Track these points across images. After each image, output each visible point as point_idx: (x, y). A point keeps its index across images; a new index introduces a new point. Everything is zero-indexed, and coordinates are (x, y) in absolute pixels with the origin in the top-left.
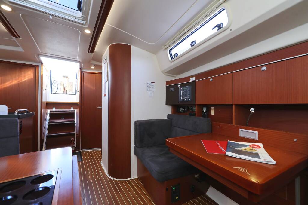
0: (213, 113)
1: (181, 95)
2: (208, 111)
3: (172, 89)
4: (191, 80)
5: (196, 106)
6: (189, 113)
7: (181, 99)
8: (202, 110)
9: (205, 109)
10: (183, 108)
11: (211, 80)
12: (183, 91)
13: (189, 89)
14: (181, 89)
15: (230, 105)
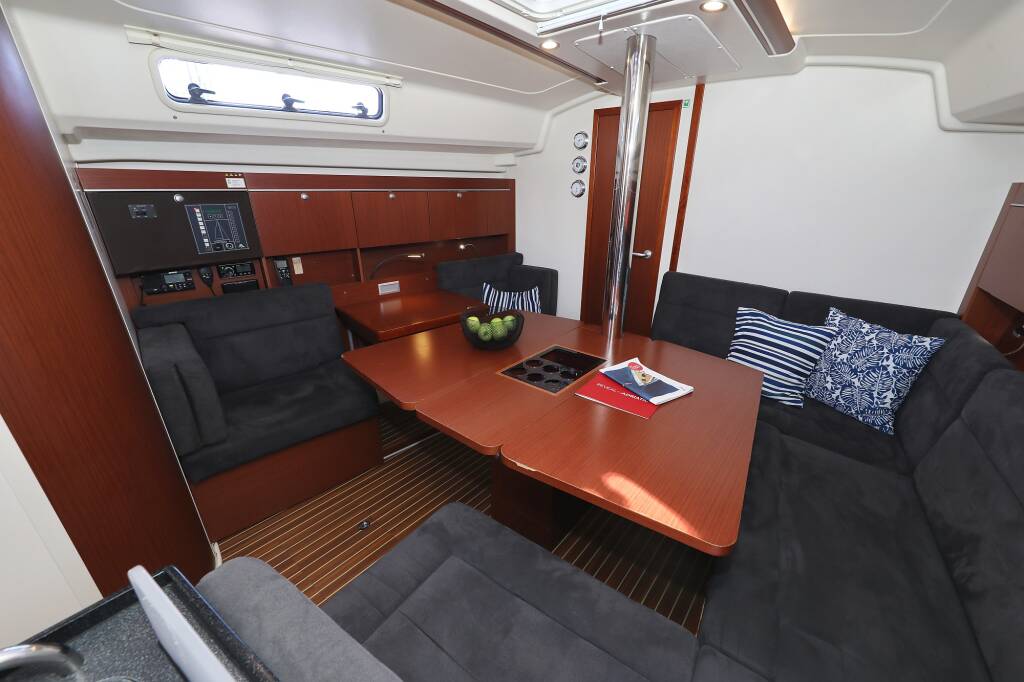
0: (298, 269)
1: (204, 232)
2: (290, 268)
3: (143, 207)
4: (229, 186)
5: (264, 260)
6: (223, 286)
7: (207, 245)
8: (274, 269)
9: (282, 264)
10: (185, 276)
11: (304, 196)
12: (205, 217)
13: (230, 212)
14: (197, 211)
15: (351, 250)
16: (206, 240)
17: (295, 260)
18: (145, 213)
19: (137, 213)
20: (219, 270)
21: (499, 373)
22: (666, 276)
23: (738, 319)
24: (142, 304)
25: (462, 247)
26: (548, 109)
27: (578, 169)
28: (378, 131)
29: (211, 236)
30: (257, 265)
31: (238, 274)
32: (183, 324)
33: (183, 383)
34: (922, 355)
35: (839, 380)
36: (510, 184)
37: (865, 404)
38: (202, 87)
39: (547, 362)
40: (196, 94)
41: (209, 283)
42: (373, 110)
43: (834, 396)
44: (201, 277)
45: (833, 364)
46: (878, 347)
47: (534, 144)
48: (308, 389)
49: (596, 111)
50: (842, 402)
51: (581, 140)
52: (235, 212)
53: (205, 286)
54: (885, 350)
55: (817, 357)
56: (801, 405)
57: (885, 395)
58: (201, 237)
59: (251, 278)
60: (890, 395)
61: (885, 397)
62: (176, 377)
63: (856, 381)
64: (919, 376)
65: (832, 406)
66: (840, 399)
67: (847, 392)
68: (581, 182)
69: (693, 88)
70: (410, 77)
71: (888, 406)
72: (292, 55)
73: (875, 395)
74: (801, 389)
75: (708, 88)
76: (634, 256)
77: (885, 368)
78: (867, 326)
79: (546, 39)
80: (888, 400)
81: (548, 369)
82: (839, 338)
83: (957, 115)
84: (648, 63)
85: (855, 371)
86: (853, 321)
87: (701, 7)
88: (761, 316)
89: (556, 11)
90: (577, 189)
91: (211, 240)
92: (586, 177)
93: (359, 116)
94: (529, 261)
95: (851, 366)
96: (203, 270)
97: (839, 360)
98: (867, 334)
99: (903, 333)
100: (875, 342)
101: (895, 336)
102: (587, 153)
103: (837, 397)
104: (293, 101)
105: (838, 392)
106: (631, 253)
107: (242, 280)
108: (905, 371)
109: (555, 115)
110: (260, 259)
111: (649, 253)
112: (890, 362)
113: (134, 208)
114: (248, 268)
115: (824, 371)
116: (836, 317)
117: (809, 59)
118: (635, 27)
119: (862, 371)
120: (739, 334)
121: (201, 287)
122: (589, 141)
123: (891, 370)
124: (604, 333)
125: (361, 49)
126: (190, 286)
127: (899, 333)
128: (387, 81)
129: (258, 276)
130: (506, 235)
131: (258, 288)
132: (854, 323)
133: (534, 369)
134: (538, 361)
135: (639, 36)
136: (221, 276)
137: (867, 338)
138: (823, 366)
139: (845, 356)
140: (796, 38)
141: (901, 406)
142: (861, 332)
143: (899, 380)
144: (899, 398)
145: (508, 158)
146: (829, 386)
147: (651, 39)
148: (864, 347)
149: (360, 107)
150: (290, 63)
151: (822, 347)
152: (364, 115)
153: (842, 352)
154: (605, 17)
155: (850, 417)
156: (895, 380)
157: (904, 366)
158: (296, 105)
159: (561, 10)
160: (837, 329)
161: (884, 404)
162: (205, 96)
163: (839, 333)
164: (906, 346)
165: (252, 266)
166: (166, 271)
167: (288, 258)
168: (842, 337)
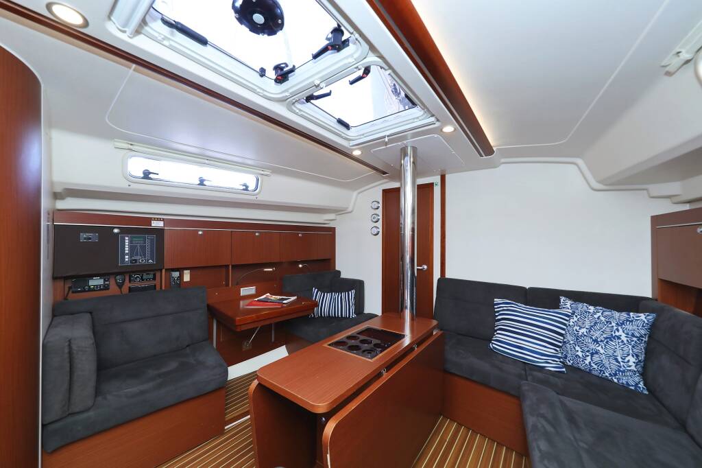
0: (187, 278)
1: (127, 252)
2: (181, 277)
3: (90, 235)
4: (153, 225)
5: (164, 271)
6: (130, 287)
7: (127, 260)
8: (169, 278)
9: (176, 274)
10: (104, 280)
11: (200, 233)
12: (131, 242)
13: (149, 240)
14: (127, 238)
15: (226, 266)
16: (126, 257)
17: (186, 272)
18: (90, 239)
19: (85, 238)
20: (130, 277)
21: (326, 345)
22: (439, 280)
23: (496, 307)
24: (65, 299)
25: (300, 266)
26: (356, 190)
27: (374, 220)
28: (254, 198)
29: (132, 253)
30: (158, 274)
31: (143, 280)
32: (91, 313)
33: (70, 353)
34: (643, 326)
35: (586, 349)
36: (333, 230)
37: (614, 367)
38: (151, 171)
39: (362, 337)
40: (147, 175)
41: (120, 286)
42: (252, 186)
43: (587, 362)
44: (116, 280)
45: (577, 337)
46: (607, 322)
47: (347, 208)
48: (173, 365)
49: (383, 190)
50: (596, 367)
51: (376, 205)
52: (152, 240)
53: (117, 288)
54: (614, 324)
55: (563, 332)
56: (564, 370)
57: (627, 359)
58: (124, 254)
59: (152, 283)
60: (632, 360)
61: (628, 361)
62: (66, 350)
63: (599, 348)
64: (648, 343)
65: (588, 370)
66: (593, 365)
67: (596, 358)
68: (377, 227)
69: (439, 177)
70: (276, 171)
71: (633, 368)
72: (209, 158)
73: (620, 360)
74: (559, 358)
75: (447, 177)
76: (418, 269)
77: (619, 338)
78: (592, 309)
79: (356, 149)
80: (630, 364)
81: (363, 342)
82: (575, 317)
83: (600, 182)
84: (413, 163)
85: (596, 341)
86: (580, 305)
87: (441, 130)
88: (513, 304)
89: (360, 135)
90: (375, 231)
91: (131, 257)
92: (380, 224)
93: (244, 190)
94: (345, 275)
95: (591, 338)
96: (118, 277)
97: (580, 334)
98: (594, 313)
99: (622, 312)
100: (602, 318)
101: (616, 314)
102: (380, 212)
103: (590, 363)
104: (204, 180)
105: (589, 359)
106: (416, 267)
107: (144, 284)
108: (635, 339)
109: (359, 193)
110: (161, 270)
111: (425, 267)
112: (621, 332)
113: (83, 236)
114: (151, 276)
115: (571, 342)
116: (567, 304)
117: (503, 160)
118: (405, 142)
119: (602, 341)
120: (499, 317)
121: (114, 289)
122: (381, 205)
123: (624, 338)
124: (402, 318)
125: (249, 156)
126: (106, 288)
127: (618, 311)
128: (263, 172)
129: (157, 282)
130: (329, 259)
131: (155, 289)
132: (582, 307)
133: (353, 342)
134: (356, 337)
135: (407, 147)
136: (130, 281)
137: (596, 316)
138: (569, 338)
139: (584, 330)
140: (494, 149)
141: (644, 368)
142: (589, 312)
143: (633, 347)
144: (640, 361)
145: (332, 216)
146: (580, 354)
147: (414, 149)
148: (596, 323)
149: (245, 185)
150: (207, 162)
151: (565, 324)
152: (246, 189)
153: (581, 328)
154: (388, 136)
155: (606, 379)
156: (630, 347)
157: (633, 335)
158: (205, 183)
159: (363, 135)
160: (571, 311)
161: (630, 366)
162: (151, 176)
163: (573, 313)
164: (627, 320)
165: (155, 275)
166: (91, 276)
167: (181, 270)
168: (576, 316)
